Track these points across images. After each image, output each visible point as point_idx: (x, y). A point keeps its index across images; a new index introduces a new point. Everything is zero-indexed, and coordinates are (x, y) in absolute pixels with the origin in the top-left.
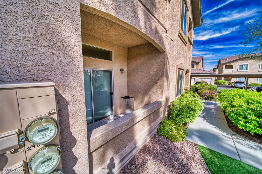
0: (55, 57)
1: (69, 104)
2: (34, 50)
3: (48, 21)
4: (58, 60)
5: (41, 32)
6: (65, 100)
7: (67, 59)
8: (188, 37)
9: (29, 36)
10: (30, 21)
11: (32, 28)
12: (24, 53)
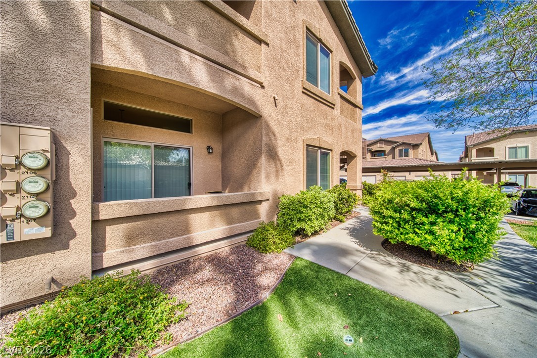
0: (60, 111)
1: (70, 154)
2: (41, 104)
3: (56, 83)
4: (62, 113)
5: (48, 91)
6: (66, 149)
7: (71, 113)
8: (339, 94)
9: (38, 94)
10: (40, 83)
11: (41, 89)
12: (33, 106)
